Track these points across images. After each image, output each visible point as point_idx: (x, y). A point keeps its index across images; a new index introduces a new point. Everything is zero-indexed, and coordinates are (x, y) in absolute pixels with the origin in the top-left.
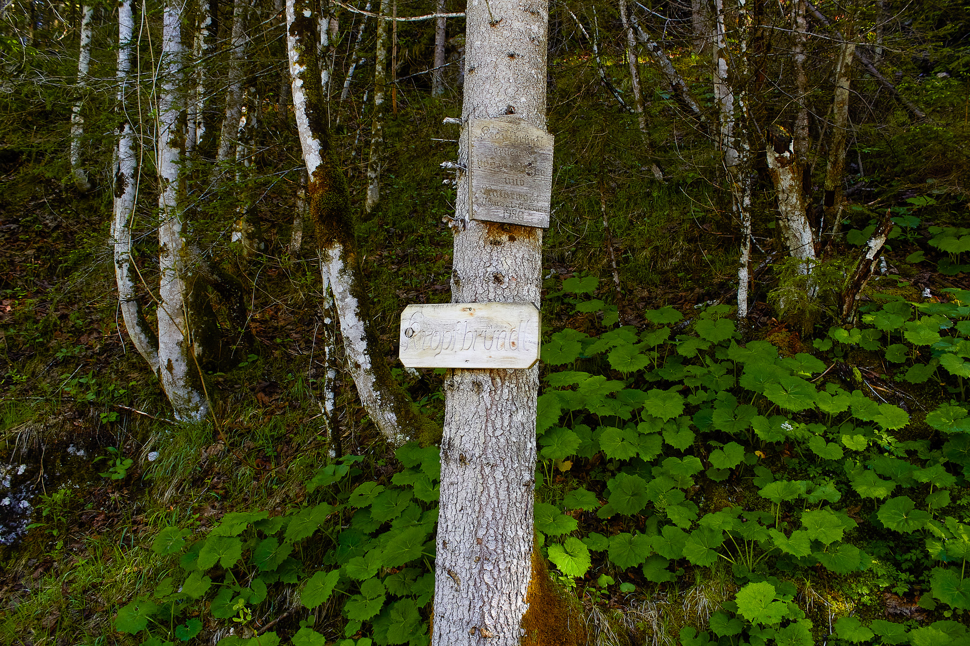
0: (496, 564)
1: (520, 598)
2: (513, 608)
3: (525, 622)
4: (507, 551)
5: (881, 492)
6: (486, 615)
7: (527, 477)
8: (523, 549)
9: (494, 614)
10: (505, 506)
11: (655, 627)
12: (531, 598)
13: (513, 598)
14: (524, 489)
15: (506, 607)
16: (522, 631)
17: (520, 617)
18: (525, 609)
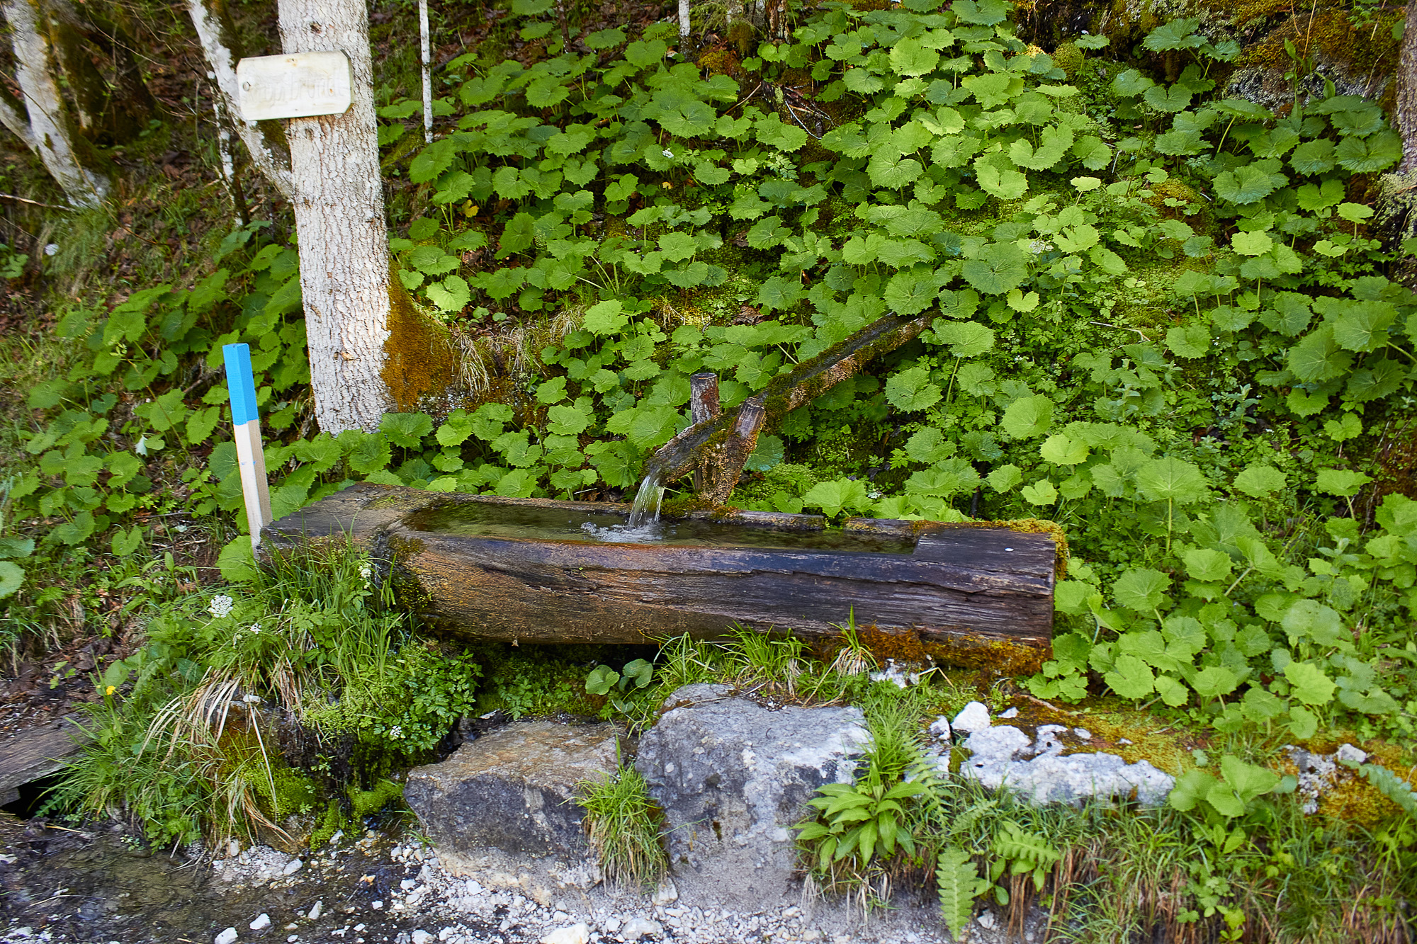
0: (347, 293)
1: (378, 326)
2: (371, 333)
3: (387, 346)
4: (357, 282)
5: (753, 214)
6: (345, 341)
7: (369, 214)
8: (374, 281)
9: (352, 339)
10: (349, 242)
11: (519, 348)
12: (392, 325)
13: (370, 324)
14: (367, 225)
15: (363, 332)
16: (386, 355)
17: (381, 343)
18: (386, 335)
